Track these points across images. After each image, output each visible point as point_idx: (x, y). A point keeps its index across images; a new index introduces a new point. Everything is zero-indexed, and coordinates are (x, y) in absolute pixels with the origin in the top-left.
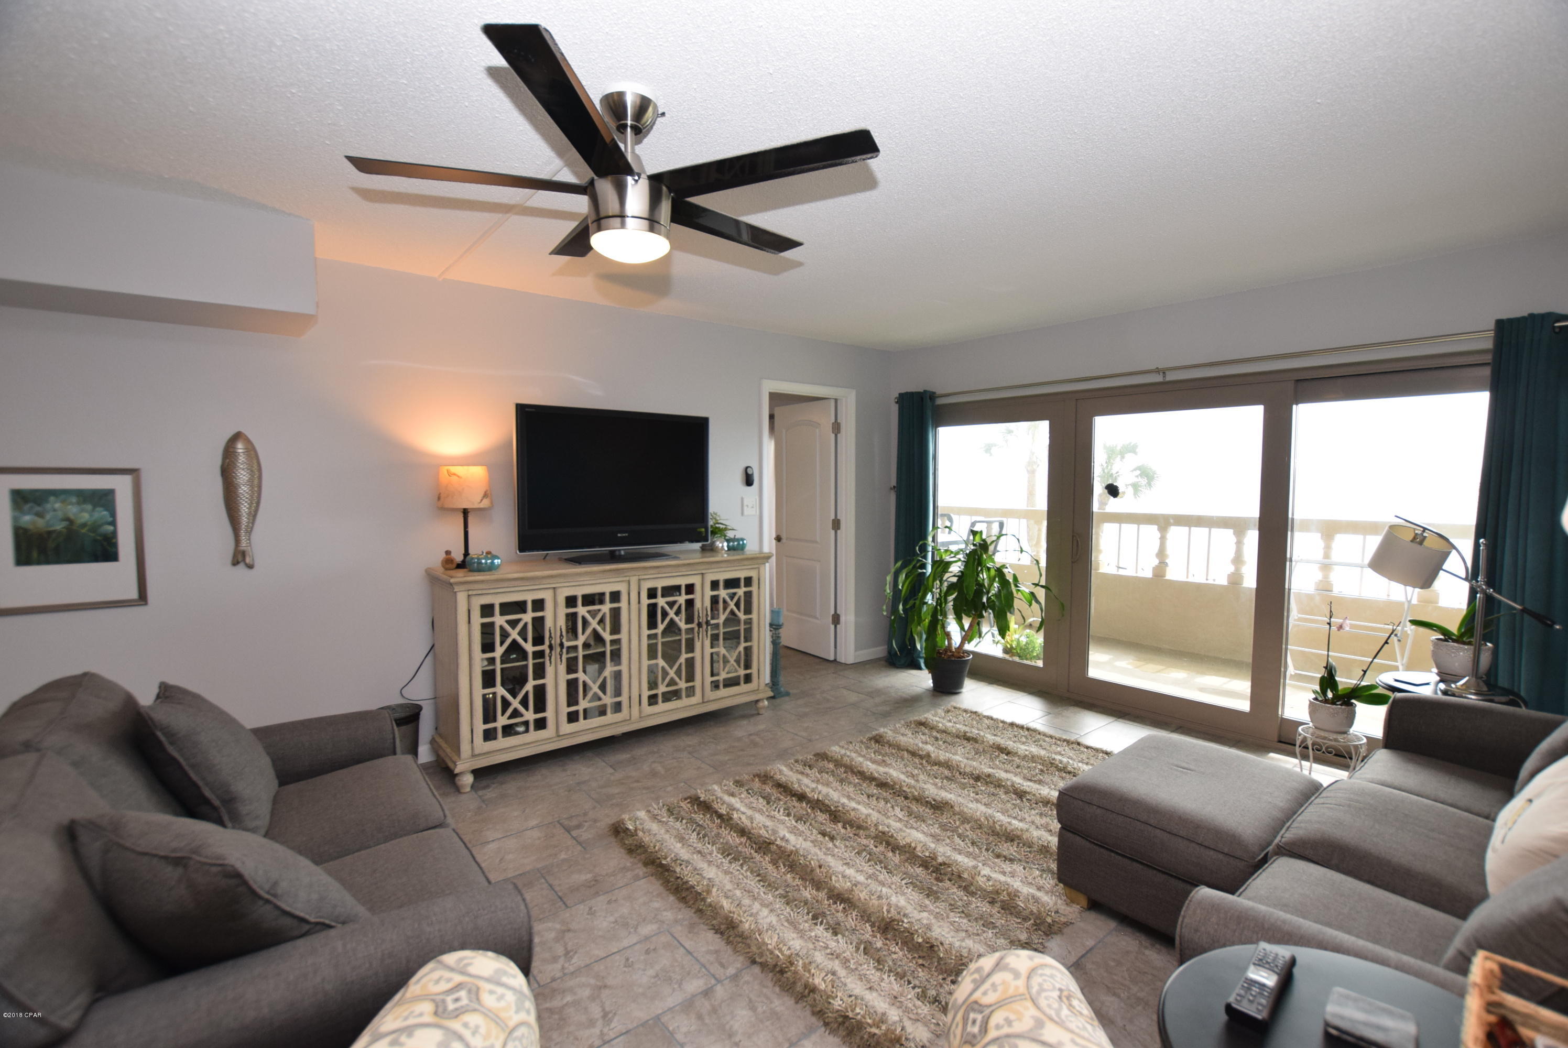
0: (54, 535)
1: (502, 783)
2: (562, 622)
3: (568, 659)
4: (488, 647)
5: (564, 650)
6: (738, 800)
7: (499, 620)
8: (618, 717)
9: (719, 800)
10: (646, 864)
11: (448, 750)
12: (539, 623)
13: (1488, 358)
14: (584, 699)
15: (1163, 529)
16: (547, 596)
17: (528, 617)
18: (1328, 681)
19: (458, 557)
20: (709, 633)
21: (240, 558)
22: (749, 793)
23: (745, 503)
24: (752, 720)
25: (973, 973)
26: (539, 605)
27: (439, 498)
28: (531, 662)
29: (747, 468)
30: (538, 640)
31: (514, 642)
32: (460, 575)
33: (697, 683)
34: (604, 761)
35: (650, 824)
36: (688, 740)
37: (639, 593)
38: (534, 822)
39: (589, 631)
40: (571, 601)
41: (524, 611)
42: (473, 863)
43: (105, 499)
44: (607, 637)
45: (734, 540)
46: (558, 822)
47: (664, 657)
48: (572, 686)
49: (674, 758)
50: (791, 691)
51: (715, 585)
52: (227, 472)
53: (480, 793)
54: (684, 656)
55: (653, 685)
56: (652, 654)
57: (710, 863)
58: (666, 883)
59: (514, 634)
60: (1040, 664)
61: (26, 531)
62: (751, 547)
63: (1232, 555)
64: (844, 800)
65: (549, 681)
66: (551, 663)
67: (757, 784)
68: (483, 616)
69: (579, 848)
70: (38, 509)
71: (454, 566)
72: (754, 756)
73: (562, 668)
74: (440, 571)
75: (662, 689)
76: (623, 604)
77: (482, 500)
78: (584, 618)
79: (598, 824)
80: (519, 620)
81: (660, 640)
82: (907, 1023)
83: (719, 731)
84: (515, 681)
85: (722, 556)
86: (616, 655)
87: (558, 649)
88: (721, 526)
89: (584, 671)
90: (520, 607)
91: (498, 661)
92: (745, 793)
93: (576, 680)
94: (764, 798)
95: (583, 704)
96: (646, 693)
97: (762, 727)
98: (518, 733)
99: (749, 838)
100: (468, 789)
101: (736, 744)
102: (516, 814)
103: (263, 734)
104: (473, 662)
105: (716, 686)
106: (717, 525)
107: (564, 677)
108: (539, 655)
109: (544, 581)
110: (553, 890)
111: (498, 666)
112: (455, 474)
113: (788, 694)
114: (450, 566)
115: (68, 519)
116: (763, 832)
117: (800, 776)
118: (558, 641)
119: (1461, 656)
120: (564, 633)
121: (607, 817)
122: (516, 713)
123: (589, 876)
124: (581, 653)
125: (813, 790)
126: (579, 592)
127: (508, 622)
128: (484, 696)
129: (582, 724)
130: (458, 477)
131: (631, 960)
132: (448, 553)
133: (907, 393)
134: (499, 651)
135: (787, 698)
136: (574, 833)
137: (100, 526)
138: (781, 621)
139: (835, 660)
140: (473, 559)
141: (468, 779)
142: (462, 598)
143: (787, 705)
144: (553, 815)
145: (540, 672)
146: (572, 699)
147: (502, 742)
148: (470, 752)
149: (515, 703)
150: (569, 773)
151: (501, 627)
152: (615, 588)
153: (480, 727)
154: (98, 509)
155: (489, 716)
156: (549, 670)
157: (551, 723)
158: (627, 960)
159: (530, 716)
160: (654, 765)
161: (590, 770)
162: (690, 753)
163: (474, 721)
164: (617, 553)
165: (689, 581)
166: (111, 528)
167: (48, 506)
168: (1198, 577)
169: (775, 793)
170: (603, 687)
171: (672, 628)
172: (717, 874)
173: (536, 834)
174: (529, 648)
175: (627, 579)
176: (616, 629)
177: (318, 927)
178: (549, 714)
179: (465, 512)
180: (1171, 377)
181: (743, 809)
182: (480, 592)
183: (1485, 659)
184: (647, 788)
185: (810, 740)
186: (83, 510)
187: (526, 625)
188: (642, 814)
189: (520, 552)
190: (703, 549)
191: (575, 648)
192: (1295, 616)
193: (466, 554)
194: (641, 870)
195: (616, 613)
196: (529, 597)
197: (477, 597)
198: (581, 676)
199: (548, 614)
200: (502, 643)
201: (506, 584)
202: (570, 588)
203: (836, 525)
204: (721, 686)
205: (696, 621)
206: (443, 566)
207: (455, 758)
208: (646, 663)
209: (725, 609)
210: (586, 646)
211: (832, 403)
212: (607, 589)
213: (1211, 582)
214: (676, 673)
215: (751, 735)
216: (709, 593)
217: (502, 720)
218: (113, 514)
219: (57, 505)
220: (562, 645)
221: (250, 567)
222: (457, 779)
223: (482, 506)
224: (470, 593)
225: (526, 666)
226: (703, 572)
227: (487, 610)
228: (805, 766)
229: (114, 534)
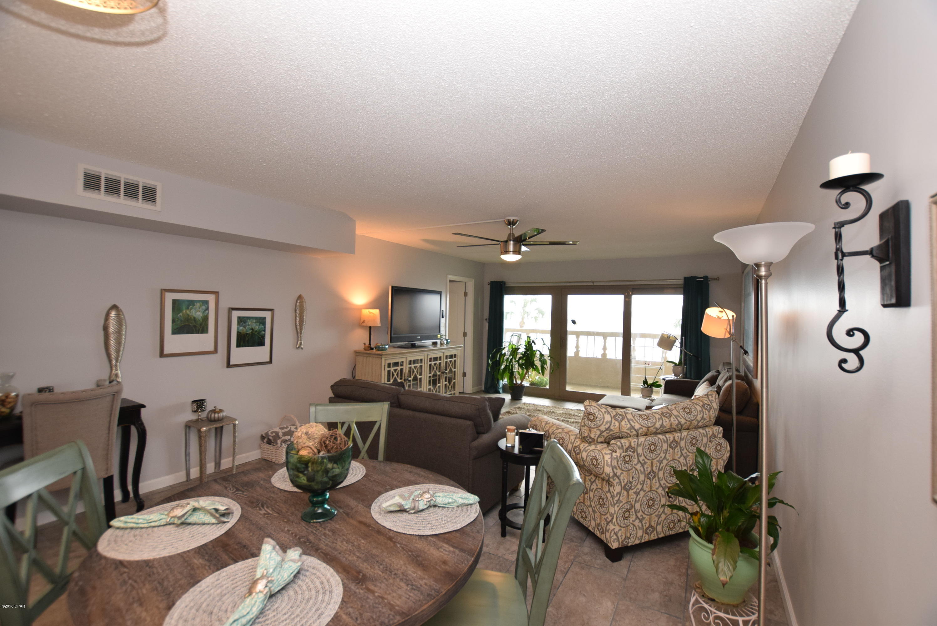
0: (248, 335)
2: (407, 370)
12: (402, 370)
13: (682, 286)
15: (578, 337)
16: (404, 360)
17: (399, 368)
18: (645, 382)
20: (445, 376)
21: (299, 345)
26: (402, 363)
29: (442, 311)
30: (401, 377)
31: (395, 377)
37: (427, 360)
39: (414, 374)
40: (410, 362)
41: (398, 366)
43: (262, 321)
44: (418, 376)
45: (447, 340)
47: (432, 385)
51: (446, 357)
52: (296, 311)
54: (438, 385)
56: (429, 384)
59: (395, 375)
60: (548, 387)
61: (240, 333)
63: (602, 347)
68: (387, 367)
70: (244, 324)
74: (363, 351)
76: (423, 364)
77: (377, 323)
78: (412, 369)
80: (397, 369)
81: (432, 378)
87: (406, 381)
90: (397, 364)
109: (403, 354)
112: (372, 313)
115: (252, 329)
118: (406, 378)
119: (680, 369)
120: (408, 375)
124: (411, 383)
126: (412, 359)
127: (394, 370)
132: (364, 344)
133: (494, 282)
134: (391, 381)
137: (261, 332)
142: (383, 360)
151: (392, 372)
152: (421, 357)
154: (261, 325)
164: (416, 344)
165: (439, 355)
166: (264, 332)
167: (247, 323)
168: (590, 355)
171: (435, 373)
174: (399, 380)
175: (423, 354)
176: (421, 373)
179: (370, 328)
180: (595, 284)
182: (388, 358)
183: (685, 369)
186: (257, 325)
187: (398, 371)
189: (391, 343)
191: (410, 381)
192: (633, 365)
193: (370, 344)
195: (421, 368)
196: (400, 361)
199: (404, 367)
200: (392, 378)
201: (395, 355)
202: (410, 357)
203: (465, 334)
205: (441, 371)
209: (449, 367)
210: (413, 380)
211: (464, 283)
212: (419, 358)
213: (595, 357)
216: (444, 361)
218: (265, 327)
219: (249, 323)
221: (302, 349)
224: (386, 358)
226: (444, 352)
227: (389, 365)
229: (265, 334)
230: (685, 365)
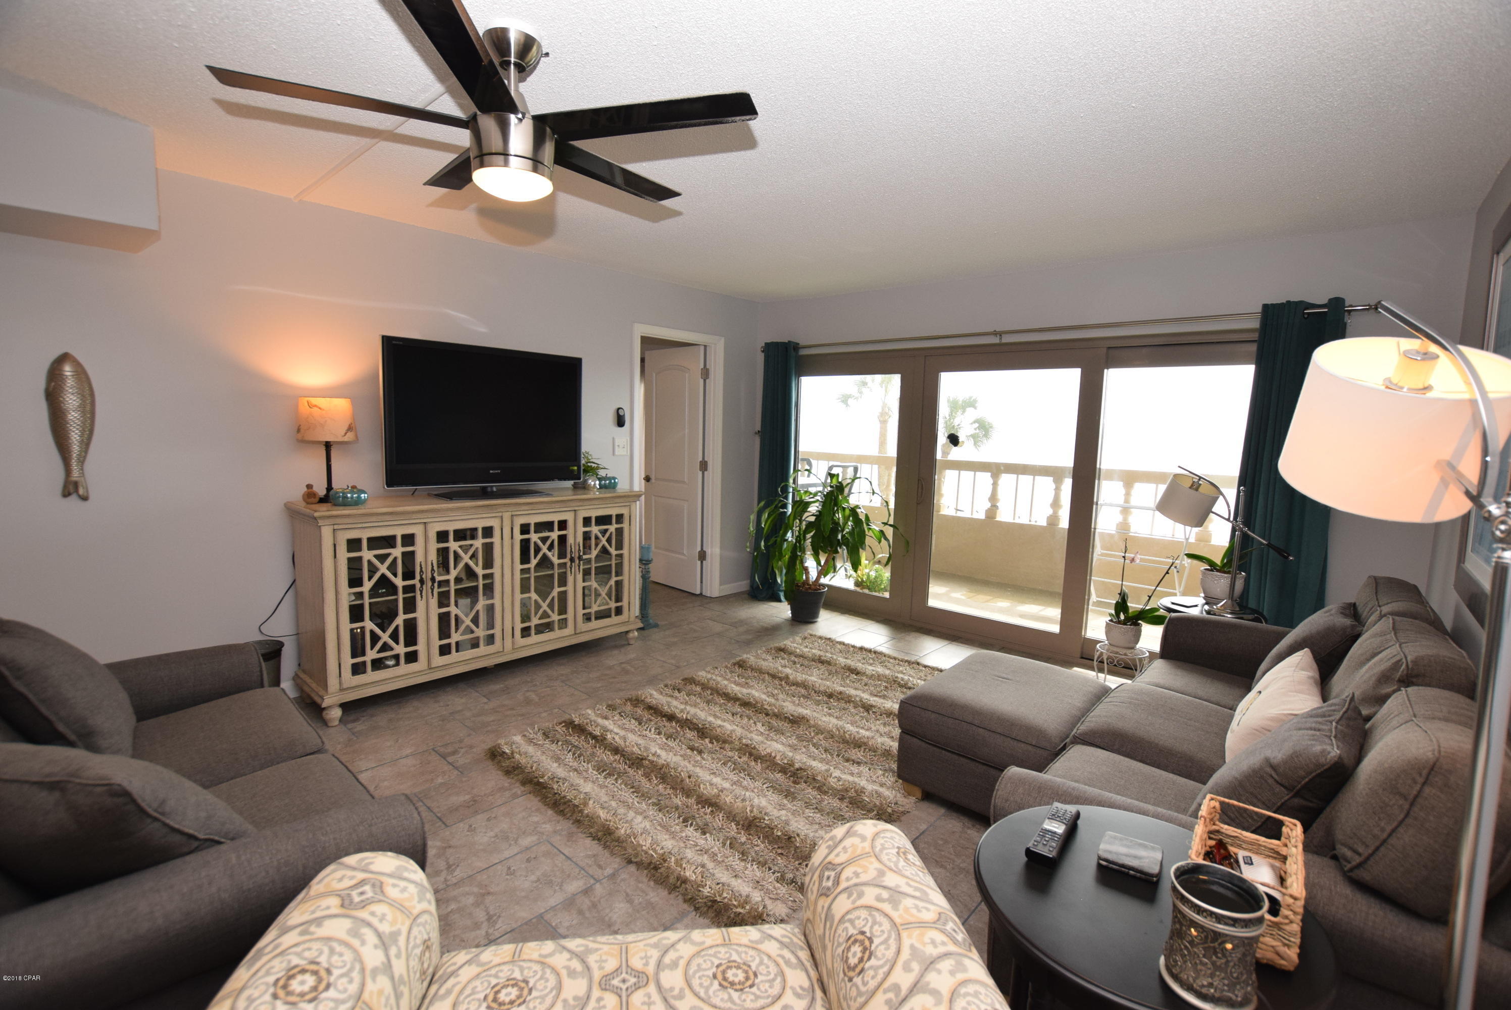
1: (372, 716)
2: (433, 557)
3: (440, 594)
4: (354, 582)
5: (436, 585)
6: (611, 722)
7: (367, 555)
8: (491, 649)
9: (593, 723)
10: (524, 783)
11: (314, 685)
12: (409, 557)
14: (456, 632)
15: (995, 477)
16: (417, 530)
17: (397, 552)
18: (1121, 605)
19: (321, 491)
20: (582, 567)
21: (71, 489)
22: (622, 716)
23: (617, 444)
24: (623, 650)
25: (827, 841)
26: (409, 539)
27: (299, 430)
28: (401, 596)
29: (619, 409)
30: (408, 574)
31: (383, 576)
32: (323, 510)
33: (570, 615)
34: (477, 692)
35: (526, 747)
36: (562, 669)
37: (512, 529)
38: (408, 751)
39: (461, 565)
40: (442, 536)
41: (393, 546)
42: (358, 784)
44: (480, 571)
45: (605, 478)
46: (433, 749)
47: (536, 591)
48: (444, 619)
49: (547, 687)
50: (659, 623)
51: (587, 521)
52: (53, 396)
53: (350, 726)
54: (557, 590)
55: (525, 618)
56: (525, 588)
57: (586, 779)
58: (544, 799)
59: (383, 569)
60: (887, 595)
62: (623, 486)
63: (1050, 499)
64: (711, 719)
65: (420, 614)
66: (422, 597)
67: (629, 708)
68: (349, 551)
69: (456, 772)
71: (317, 500)
72: (625, 682)
73: (434, 602)
74: (301, 506)
75: (535, 621)
76: (496, 539)
77: (346, 433)
78: (455, 552)
79: (474, 750)
80: (388, 555)
81: (533, 574)
82: (768, 902)
83: (591, 660)
84: (384, 617)
85: (594, 494)
86: (489, 589)
87: (430, 584)
88: (593, 465)
89: (456, 605)
90: (389, 541)
91: (366, 596)
92: (618, 715)
93: (448, 614)
94: (636, 719)
95: (455, 637)
96: (519, 626)
97: (632, 656)
98: (388, 667)
99: (623, 755)
100: (337, 723)
101: (608, 672)
102: (388, 744)
103: (118, 669)
104: (339, 597)
105: (587, 618)
106: (589, 464)
107: (435, 611)
108: (409, 589)
109: (414, 516)
110: (432, 811)
111: (367, 601)
112: (316, 406)
113: (656, 626)
114: (312, 500)
116: (635, 749)
117: (669, 699)
118: (429, 575)
119: (1221, 583)
120: (435, 568)
121: (483, 743)
122: (385, 647)
123: (467, 797)
124: (453, 587)
125: (682, 711)
126: (451, 527)
127: (376, 556)
128: (352, 630)
129: (454, 656)
130: (320, 408)
131: (512, 869)
132: (309, 486)
133: (772, 343)
134: (367, 586)
135: (655, 630)
136: (450, 759)
138: (651, 556)
139: (701, 594)
140: (337, 493)
141: (337, 713)
142: (326, 533)
143: (656, 635)
144: (427, 744)
145: (410, 606)
146: (444, 632)
147: (371, 676)
148: (338, 687)
149: (385, 637)
150: (442, 704)
151: (369, 562)
152: (488, 523)
153: (348, 661)
155: (357, 649)
156: (421, 604)
157: (422, 656)
158: (509, 868)
159: (400, 649)
160: (528, 694)
161: (463, 700)
162: (563, 681)
163: (342, 655)
164: (489, 489)
165: (562, 517)
168: (1022, 518)
169: (646, 715)
170: (475, 621)
171: (545, 562)
172: (593, 789)
173: (410, 761)
174: (399, 582)
175: (500, 514)
176: (488, 563)
177: (208, 843)
178: (421, 647)
179: (328, 446)
180: (1007, 339)
181: (616, 730)
182: (346, 526)
183: (1239, 585)
184: (522, 715)
185: (678, 667)
187: (395, 559)
188: (518, 739)
189: (388, 487)
190: (575, 487)
191: (448, 582)
192: (1098, 552)
193: (329, 488)
194: (518, 789)
195: (488, 549)
196: (399, 532)
197: (343, 532)
198: (453, 610)
199: (419, 548)
200: (370, 578)
201: (374, 519)
202: (441, 523)
203: (704, 466)
204: (593, 618)
205: (569, 556)
206: (304, 500)
207: (322, 692)
208: (518, 596)
209: (597, 545)
210: (458, 580)
211: (702, 348)
212: (480, 524)
213: (1033, 523)
214: (548, 606)
215: (621, 663)
216: (581, 529)
217: (371, 654)
220: (433, 579)
221: (85, 498)
222: (324, 713)
223: (346, 439)
224: (336, 527)
225: (396, 600)
226: (576, 508)
227: (354, 545)
228: (674, 689)
230: (1241, 568)
